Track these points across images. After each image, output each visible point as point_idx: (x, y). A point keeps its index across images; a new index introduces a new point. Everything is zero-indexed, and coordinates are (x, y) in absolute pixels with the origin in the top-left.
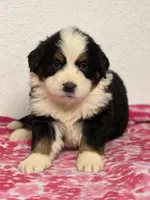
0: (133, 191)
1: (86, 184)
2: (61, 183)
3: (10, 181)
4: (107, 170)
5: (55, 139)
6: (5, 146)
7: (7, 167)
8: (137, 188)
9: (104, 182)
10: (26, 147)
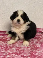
0: (36, 51)
1: (25, 49)
2: (19, 49)
3: (7, 48)
4: (30, 46)
5: (16, 37)
6: (5, 39)
7: (6, 44)
8: (37, 50)
9: (29, 48)
10: (10, 39)
